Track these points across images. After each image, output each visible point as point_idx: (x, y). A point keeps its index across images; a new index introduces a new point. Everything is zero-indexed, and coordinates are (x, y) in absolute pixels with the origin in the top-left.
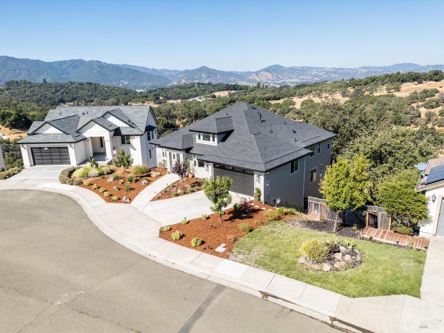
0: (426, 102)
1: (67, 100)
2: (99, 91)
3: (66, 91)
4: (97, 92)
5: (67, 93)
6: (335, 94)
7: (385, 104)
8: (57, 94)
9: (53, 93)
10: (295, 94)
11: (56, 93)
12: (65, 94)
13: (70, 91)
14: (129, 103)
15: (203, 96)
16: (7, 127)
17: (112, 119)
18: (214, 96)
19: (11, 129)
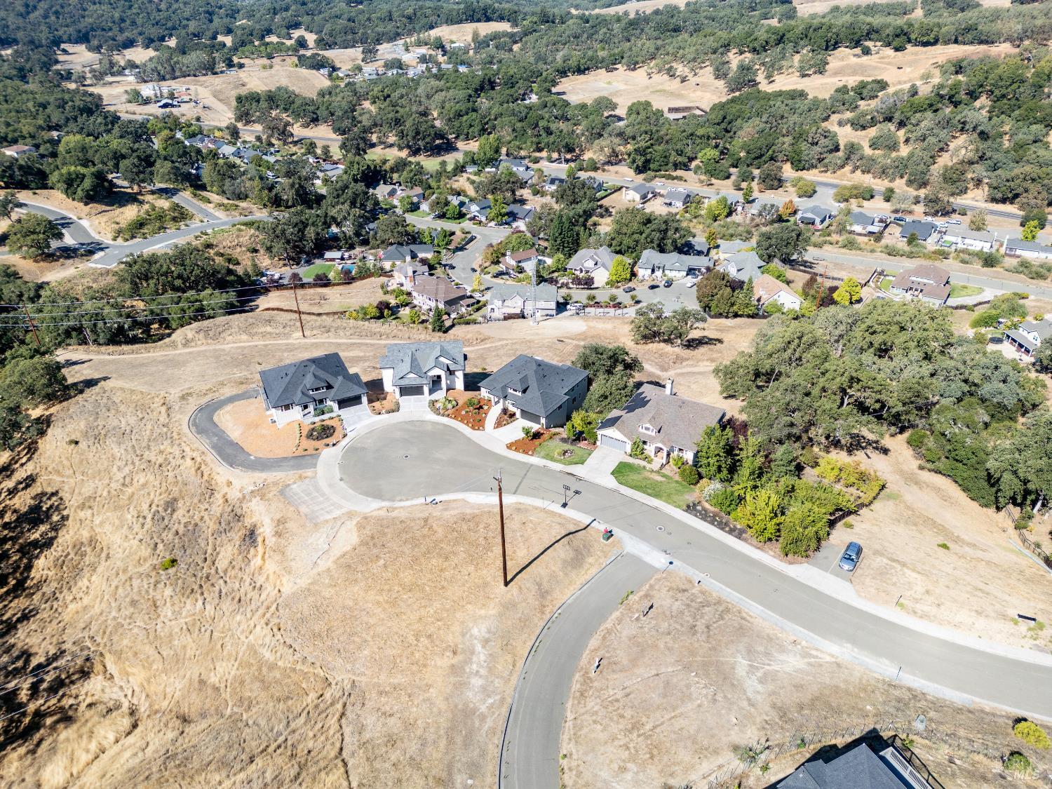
0: (858, 111)
1: (65, 38)
2: (140, 8)
3: (54, 9)
4: (134, 11)
5: (57, 13)
6: (701, 68)
7: (782, 117)
8: (32, 16)
9: (21, 15)
10: (622, 58)
11: (28, 13)
12: (53, 18)
13: (62, 7)
14: (235, 60)
15: (413, 39)
16: (81, 200)
17: (442, 359)
18: (440, 45)
19: (86, 204)
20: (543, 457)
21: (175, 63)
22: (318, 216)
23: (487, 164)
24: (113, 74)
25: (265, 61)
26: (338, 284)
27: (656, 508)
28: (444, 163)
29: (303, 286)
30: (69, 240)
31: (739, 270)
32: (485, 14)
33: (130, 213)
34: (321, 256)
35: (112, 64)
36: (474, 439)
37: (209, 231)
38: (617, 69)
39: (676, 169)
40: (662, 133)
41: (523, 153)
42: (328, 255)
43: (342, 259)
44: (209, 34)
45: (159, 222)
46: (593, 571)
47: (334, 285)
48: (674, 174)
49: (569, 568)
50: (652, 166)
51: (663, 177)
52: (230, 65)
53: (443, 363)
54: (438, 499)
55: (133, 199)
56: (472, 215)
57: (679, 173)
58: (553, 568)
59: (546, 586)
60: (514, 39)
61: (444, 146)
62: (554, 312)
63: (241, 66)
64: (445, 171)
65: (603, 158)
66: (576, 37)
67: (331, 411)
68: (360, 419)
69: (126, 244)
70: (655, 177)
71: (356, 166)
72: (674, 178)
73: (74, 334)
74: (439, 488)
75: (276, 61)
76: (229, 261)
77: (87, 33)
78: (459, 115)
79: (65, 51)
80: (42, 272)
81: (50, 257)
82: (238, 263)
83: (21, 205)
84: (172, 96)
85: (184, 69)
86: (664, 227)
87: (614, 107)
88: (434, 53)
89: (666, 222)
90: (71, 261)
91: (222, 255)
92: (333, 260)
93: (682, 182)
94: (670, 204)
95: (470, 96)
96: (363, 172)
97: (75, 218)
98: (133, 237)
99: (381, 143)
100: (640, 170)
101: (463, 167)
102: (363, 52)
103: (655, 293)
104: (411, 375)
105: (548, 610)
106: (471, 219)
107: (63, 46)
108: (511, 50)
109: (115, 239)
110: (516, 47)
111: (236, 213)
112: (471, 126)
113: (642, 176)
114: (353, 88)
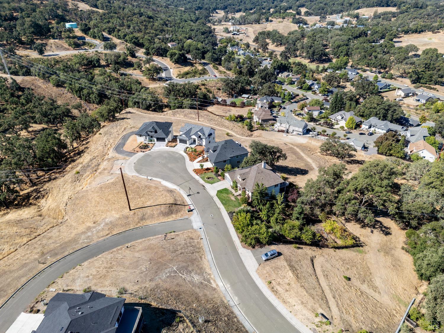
1: (220, 7)
14: (270, 18)
15: (346, 13)
16: (173, 62)
17: (199, 133)
18: (357, 16)
19: (175, 64)
20: (201, 178)
21: (247, 18)
22: (245, 79)
23: (338, 69)
24: (225, 21)
25: (281, 20)
26: (239, 107)
27: (219, 209)
28: (318, 67)
29: (226, 105)
30: (163, 75)
31: (412, 136)
32: (387, 3)
33: (187, 69)
34: (241, 96)
35: (227, 18)
36: (186, 164)
37: (208, 80)
38: (439, 32)
39: (436, 84)
40: (436, 65)
41: (359, 67)
42: (244, 96)
43: (248, 98)
44: (267, 8)
45: (195, 74)
46: (171, 219)
47: (237, 107)
48: (432, 86)
49: (162, 215)
50: (421, 81)
51: (426, 87)
52: (267, 20)
53: (199, 134)
54: (154, 179)
55: (192, 65)
56: (314, 90)
57: (437, 87)
58: (154, 212)
59: (146, 217)
60: (394, 15)
61: (327, 60)
62: (302, 133)
63: (271, 21)
64: (318, 70)
65: (398, 74)
66: (428, 15)
67: (154, 141)
68: (160, 146)
69: (180, 79)
70: (421, 86)
71: (276, 63)
72: (431, 89)
73: (137, 104)
74: (156, 176)
75: (286, 20)
76: (208, 91)
77: (227, 6)
78: (339, 47)
79: (217, 12)
80: (149, 84)
81: (154, 80)
82: (211, 93)
83: (154, 61)
84: (238, 31)
85: (249, 21)
86: (387, 108)
87: (417, 50)
88: (351, 19)
89: (389, 106)
90: (159, 82)
91: (207, 89)
92: (244, 98)
93: (435, 91)
94: (419, 100)
95: (350, 39)
96: (278, 65)
97: (169, 68)
98: (183, 77)
99: (300, 56)
100: (414, 82)
101: (327, 69)
102: (320, 18)
103: (360, 137)
104: (184, 136)
105: (139, 225)
106: (313, 91)
107: (217, 11)
108: (390, 20)
109: (176, 77)
110: (393, 19)
111: (223, 75)
112: (342, 52)
113: (414, 85)
114: (303, 32)
